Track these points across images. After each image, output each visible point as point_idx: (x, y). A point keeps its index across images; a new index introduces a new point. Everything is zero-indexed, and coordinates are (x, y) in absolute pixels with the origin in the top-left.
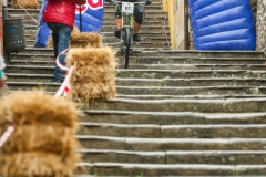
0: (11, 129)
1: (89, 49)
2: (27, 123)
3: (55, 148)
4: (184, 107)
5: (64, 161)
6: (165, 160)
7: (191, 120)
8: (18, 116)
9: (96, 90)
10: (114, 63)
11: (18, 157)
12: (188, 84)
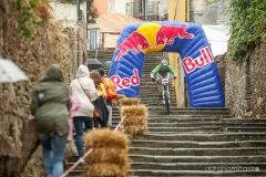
0: (91, 150)
1: (133, 107)
2: (101, 146)
3: (116, 161)
4: (186, 138)
5: (121, 168)
6: (176, 168)
7: (191, 146)
8: (96, 142)
9: (137, 129)
10: (147, 114)
11: (96, 166)
12: (188, 126)
